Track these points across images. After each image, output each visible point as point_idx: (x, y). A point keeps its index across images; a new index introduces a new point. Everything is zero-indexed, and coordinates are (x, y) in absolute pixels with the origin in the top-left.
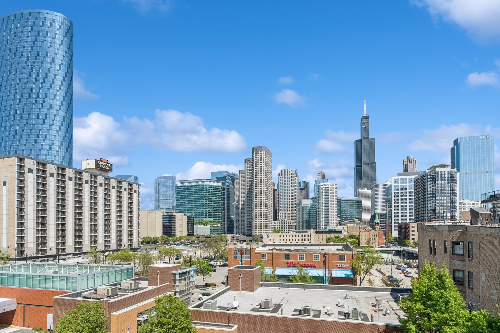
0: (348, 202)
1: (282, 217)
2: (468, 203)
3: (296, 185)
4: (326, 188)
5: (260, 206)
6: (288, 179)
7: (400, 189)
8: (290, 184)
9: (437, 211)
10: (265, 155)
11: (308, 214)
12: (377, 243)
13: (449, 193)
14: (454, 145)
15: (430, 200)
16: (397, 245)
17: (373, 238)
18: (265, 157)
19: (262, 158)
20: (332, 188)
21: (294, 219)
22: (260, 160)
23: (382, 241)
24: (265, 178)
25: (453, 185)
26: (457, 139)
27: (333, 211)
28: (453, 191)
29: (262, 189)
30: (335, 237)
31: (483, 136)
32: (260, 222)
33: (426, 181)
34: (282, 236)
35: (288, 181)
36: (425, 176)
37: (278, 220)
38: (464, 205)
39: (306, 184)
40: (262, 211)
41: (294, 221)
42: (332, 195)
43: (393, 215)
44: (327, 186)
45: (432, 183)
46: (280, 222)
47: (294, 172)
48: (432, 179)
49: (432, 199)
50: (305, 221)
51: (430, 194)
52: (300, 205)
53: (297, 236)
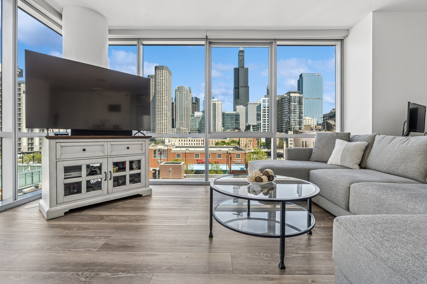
0: (230, 115)
1: (178, 126)
2: (308, 119)
3: (190, 99)
4: (213, 103)
5: (161, 115)
6: (183, 95)
7: (266, 107)
8: (185, 99)
9: (291, 124)
10: (166, 73)
11: (200, 123)
12: (252, 146)
13: (298, 112)
14: (300, 78)
15: (287, 116)
16: (266, 148)
17: (249, 142)
18: (166, 75)
19: (164, 76)
20: (218, 104)
21: (188, 127)
22: (161, 77)
23: (256, 145)
24: (166, 93)
25: (301, 106)
26: (302, 74)
27: (219, 122)
28: (301, 111)
29: (164, 102)
30: (222, 142)
31: (317, 73)
32: (161, 129)
33: (284, 102)
34: (181, 141)
35: (183, 96)
36: (283, 99)
37: (175, 128)
38: (306, 121)
39: (197, 100)
40: (164, 120)
41: (188, 129)
42: (218, 109)
43: (262, 126)
44: (215, 102)
45: (288, 104)
46: (177, 130)
47: (188, 90)
48: (288, 101)
49: (288, 115)
50: (197, 129)
51: (287, 112)
52: (193, 116)
53: (193, 141)
